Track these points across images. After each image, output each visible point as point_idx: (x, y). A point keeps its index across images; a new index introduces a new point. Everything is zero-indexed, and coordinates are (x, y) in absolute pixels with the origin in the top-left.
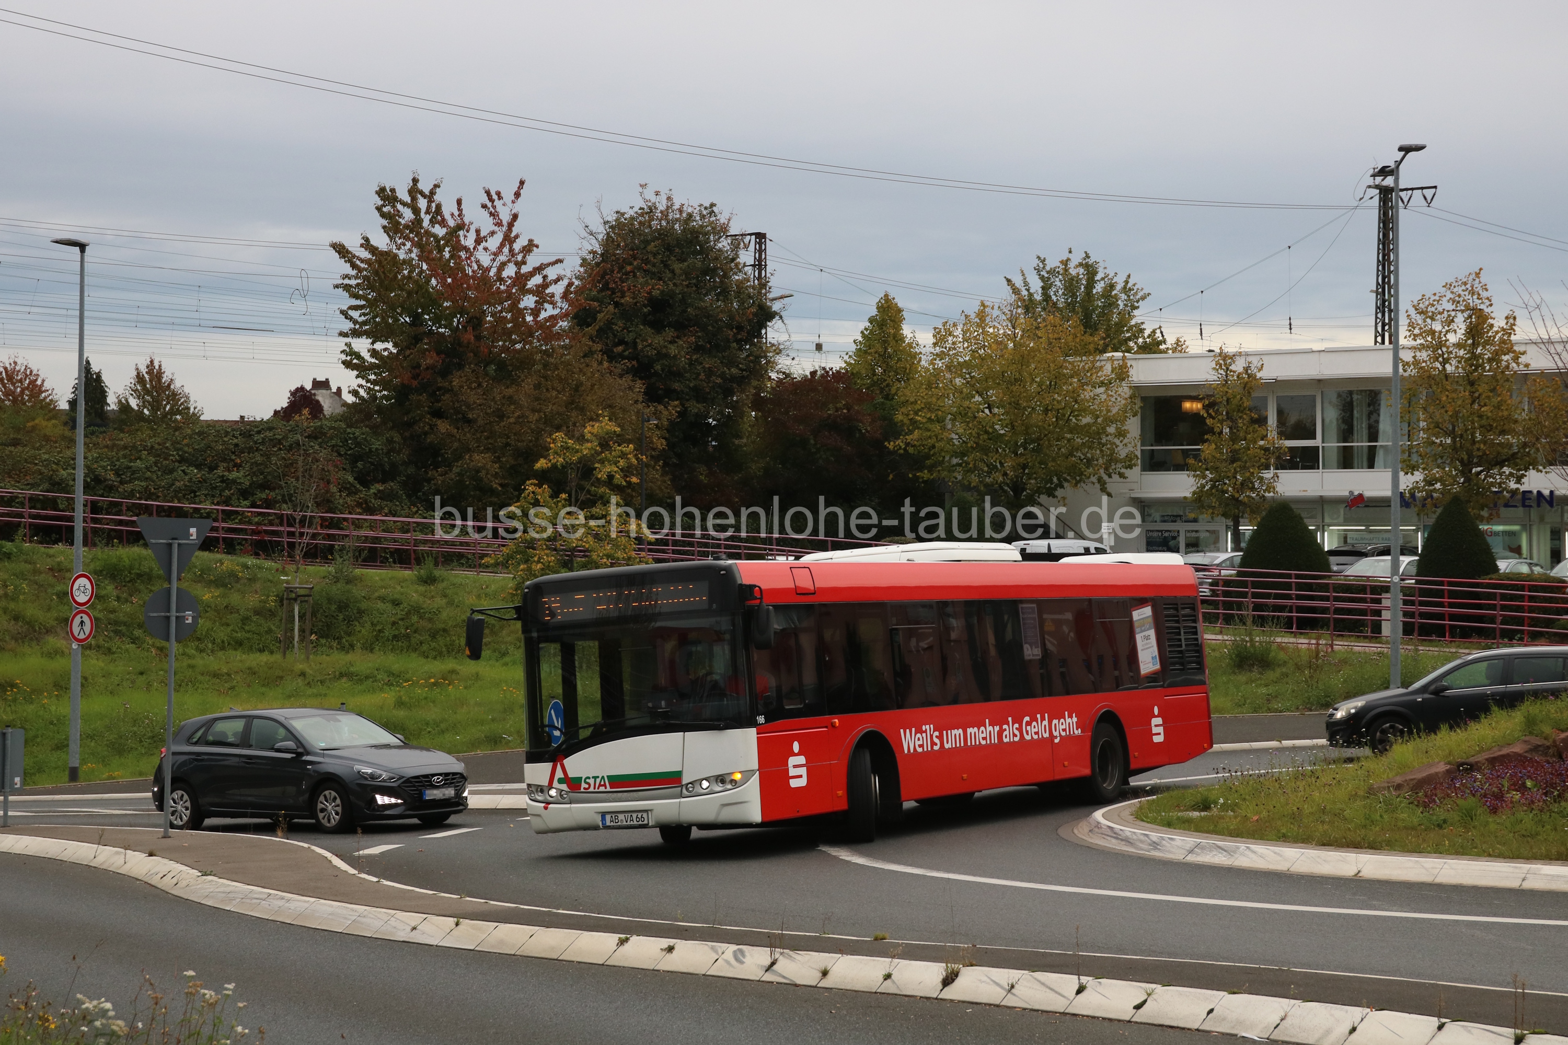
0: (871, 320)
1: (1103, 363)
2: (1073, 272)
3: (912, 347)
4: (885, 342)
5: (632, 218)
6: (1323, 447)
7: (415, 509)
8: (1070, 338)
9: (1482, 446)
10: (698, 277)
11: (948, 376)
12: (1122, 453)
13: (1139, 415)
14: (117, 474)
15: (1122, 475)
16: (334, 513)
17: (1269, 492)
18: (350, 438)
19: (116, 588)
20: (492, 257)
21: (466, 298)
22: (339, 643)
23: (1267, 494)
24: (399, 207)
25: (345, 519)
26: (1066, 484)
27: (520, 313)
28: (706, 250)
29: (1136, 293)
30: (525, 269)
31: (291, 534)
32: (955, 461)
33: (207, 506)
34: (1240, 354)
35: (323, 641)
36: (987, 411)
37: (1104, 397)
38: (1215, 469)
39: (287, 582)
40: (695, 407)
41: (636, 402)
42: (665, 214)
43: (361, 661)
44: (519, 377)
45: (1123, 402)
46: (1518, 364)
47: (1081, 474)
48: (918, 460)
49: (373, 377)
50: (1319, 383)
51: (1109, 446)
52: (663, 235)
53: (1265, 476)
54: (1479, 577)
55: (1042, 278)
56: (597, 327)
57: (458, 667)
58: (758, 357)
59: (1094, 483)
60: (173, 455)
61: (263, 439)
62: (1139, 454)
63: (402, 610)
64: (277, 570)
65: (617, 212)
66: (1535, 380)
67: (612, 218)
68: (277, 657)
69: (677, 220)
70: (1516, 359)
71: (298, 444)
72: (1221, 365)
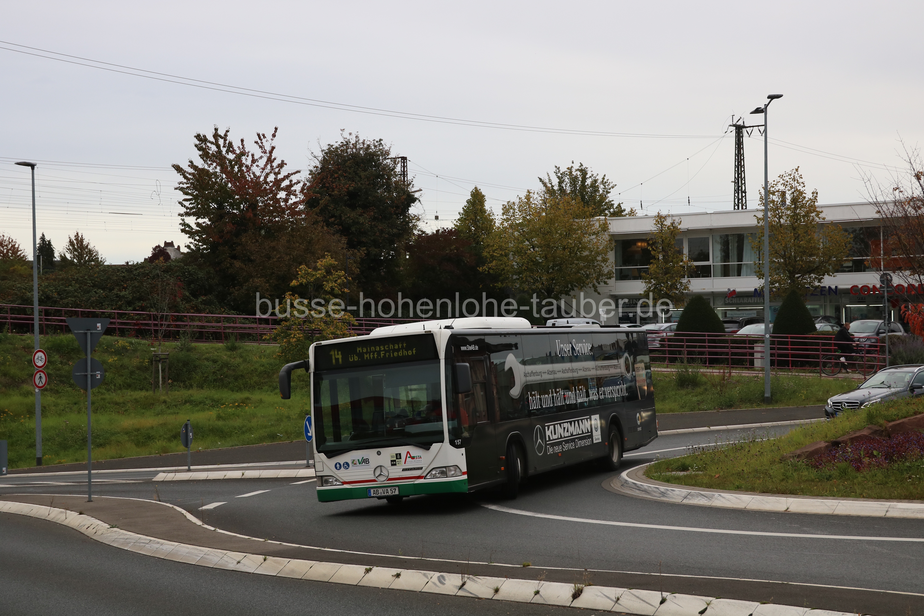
0: (468, 202)
1: (594, 222)
2: (574, 173)
3: (490, 216)
4: (476, 213)
5: (337, 148)
6: (713, 265)
7: (223, 310)
8: (576, 209)
9: (801, 263)
10: (374, 180)
11: (510, 231)
12: (606, 270)
13: (614, 250)
14: (59, 294)
15: (605, 283)
16: (179, 313)
17: (685, 290)
18: (186, 272)
19: (60, 357)
20: (261, 170)
21: (248, 194)
22: (184, 384)
23: (684, 291)
24: (208, 144)
25: (185, 316)
26: (575, 289)
27: (278, 201)
28: (378, 165)
29: (609, 185)
30: (280, 177)
31: (156, 325)
32: (515, 277)
33: (108, 311)
34: (669, 216)
35: (175, 383)
36: (532, 250)
37: (595, 240)
38: (656, 278)
39: (155, 351)
40: (374, 251)
41: (343, 248)
42: (355, 145)
43: (196, 394)
44: (278, 236)
45: (606, 243)
46: (819, 218)
47: (584, 283)
48: (495, 277)
49: (197, 238)
50: (711, 231)
51: (598, 267)
52: (355, 156)
53: (683, 281)
54: (807, 334)
55: (558, 177)
56: (320, 208)
57: (250, 396)
58: (408, 223)
59: (590, 287)
60: (89, 283)
61: (138, 273)
62: (614, 271)
63: (218, 365)
64: (149, 345)
65: (329, 145)
66: (828, 227)
67: (326, 148)
68: (150, 393)
69: (361, 148)
70: (817, 215)
71: (158, 275)
72: (658, 222)
